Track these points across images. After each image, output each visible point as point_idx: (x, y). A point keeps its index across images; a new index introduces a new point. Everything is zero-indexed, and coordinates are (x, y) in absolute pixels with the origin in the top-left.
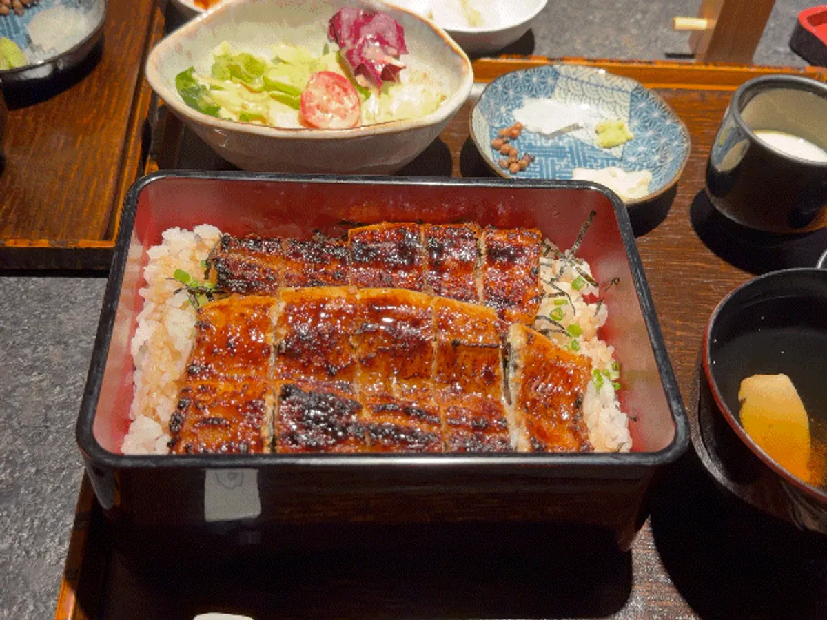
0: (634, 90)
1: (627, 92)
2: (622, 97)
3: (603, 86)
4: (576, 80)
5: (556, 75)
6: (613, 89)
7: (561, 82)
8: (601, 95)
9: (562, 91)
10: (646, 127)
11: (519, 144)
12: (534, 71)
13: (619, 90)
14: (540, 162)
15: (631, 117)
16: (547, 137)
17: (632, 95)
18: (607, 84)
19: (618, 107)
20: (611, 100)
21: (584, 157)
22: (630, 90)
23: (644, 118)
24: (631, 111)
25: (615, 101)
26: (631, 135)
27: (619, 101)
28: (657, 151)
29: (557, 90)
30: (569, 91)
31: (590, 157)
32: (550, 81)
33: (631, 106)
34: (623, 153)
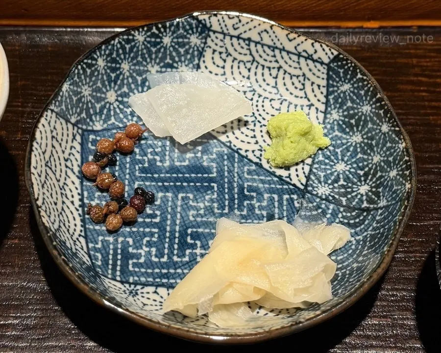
0: (332, 61)
1: (322, 63)
2: (315, 71)
3: (284, 49)
4: (238, 38)
5: (204, 30)
6: (299, 55)
7: (214, 41)
8: (282, 63)
9: (217, 55)
10: (351, 126)
11: (134, 162)
12: (165, 27)
13: (309, 57)
14: (165, 200)
15: (327, 103)
16: (184, 148)
17: (329, 69)
18: (290, 47)
19: (308, 84)
20: (297, 72)
21: (241, 189)
22: (326, 61)
23: (348, 109)
24: (328, 94)
25: (304, 75)
26: (326, 141)
27: (309, 75)
28: (366, 175)
29: (208, 54)
30: (229, 55)
31: (251, 189)
32: (194, 40)
33: (328, 86)
34: (308, 178)
